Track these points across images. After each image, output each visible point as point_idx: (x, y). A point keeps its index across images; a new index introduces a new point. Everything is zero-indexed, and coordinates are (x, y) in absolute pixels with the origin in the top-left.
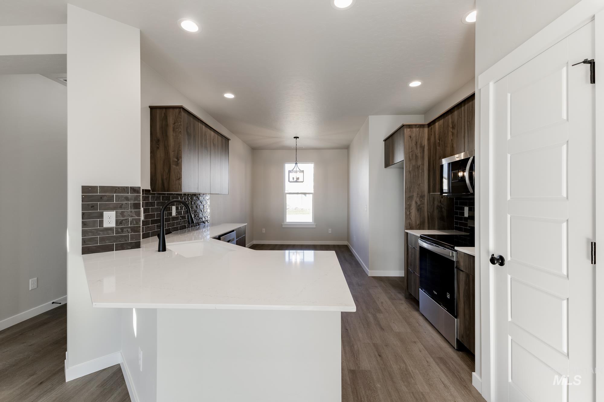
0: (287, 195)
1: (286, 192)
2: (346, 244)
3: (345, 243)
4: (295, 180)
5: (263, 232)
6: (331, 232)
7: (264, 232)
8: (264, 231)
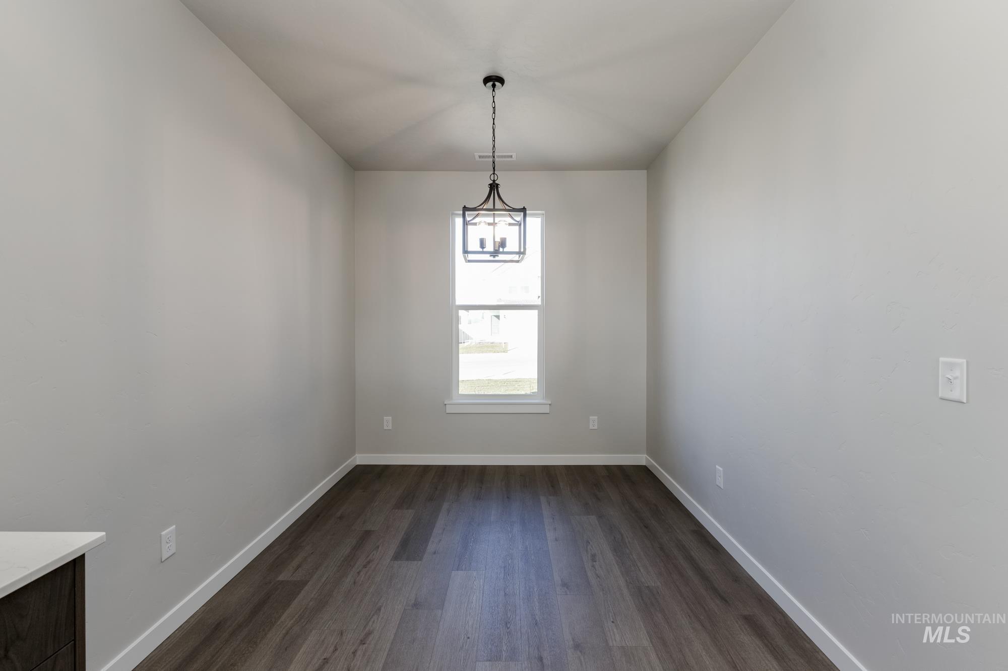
0: (462, 313)
1: (459, 301)
2: (644, 464)
3: (641, 459)
4: (490, 247)
5: (385, 428)
6: (596, 427)
7: (390, 428)
8: (388, 423)
